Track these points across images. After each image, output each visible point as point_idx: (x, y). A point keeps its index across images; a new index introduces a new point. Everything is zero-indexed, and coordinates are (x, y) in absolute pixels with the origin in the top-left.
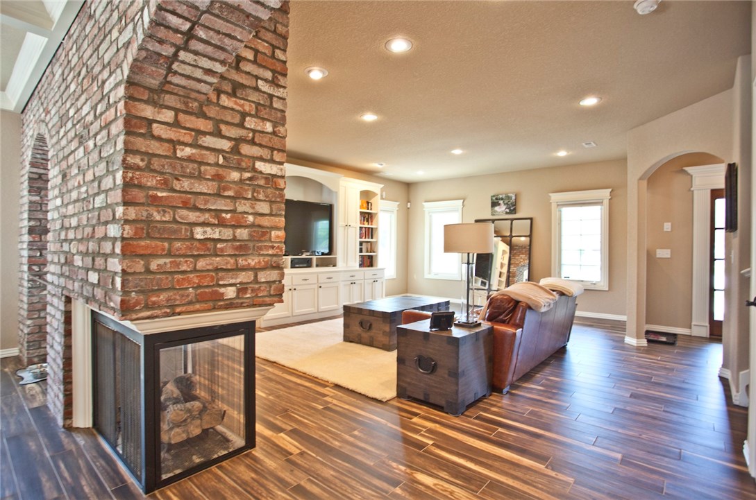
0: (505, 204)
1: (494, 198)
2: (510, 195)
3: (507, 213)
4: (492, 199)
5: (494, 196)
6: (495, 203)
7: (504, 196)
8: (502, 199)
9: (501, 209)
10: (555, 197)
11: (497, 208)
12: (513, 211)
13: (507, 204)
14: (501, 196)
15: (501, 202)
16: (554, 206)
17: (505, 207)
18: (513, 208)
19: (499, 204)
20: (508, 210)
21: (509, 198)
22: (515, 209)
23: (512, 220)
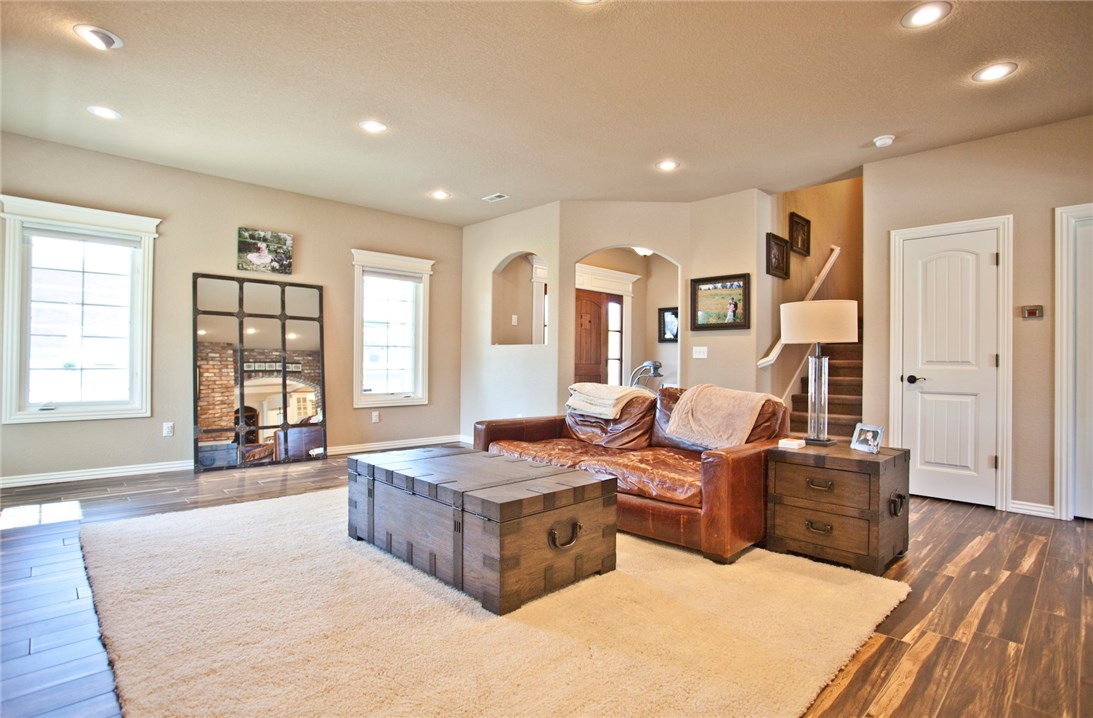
0: (270, 251)
1: (246, 234)
2: (283, 235)
3: (274, 270)
4: (240, 235)
5: (247, 230)
6: (249, 244)
7: (269, 235)
8: (265, 240)
9: (261, 259)
10: (360, 257)
11: (252, 257)
12: (286, 269)
13: (276, 251)
14: (262, 234)
15: (262, 245)
16: (358, 270)
17: (270, 257)
18: (285, 263)
19: (258, 250)
20: (276, 265)
21: (280, 240)
22: (290, 265)
23: (283, 285)
